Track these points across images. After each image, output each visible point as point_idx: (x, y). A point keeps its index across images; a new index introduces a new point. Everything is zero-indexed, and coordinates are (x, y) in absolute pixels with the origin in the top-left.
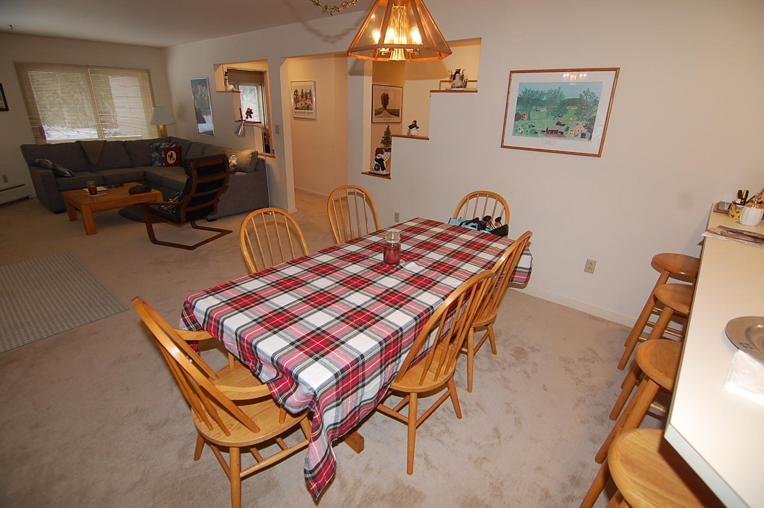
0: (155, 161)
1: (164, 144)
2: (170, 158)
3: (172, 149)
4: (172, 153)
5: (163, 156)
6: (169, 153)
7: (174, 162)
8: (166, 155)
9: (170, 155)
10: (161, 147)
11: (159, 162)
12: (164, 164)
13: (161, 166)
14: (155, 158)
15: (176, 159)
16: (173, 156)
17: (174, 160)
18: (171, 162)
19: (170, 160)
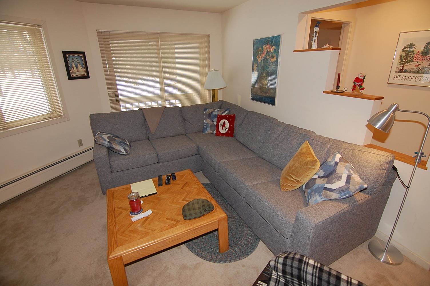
0: (206, 128)
1: (217, 110)
2: (223, 127)
3: (225, 117)
4: (224, 122)
5: (215, 123)
6: (222, 122)
7: (225, 132)
8: (218, 122)
9: (222, 124)
10: (214, 113)
11: (210, 130)
12: (215, 132)
13: (212, 134)
14: (207, 125)
15: (228, 129)
16: (226, 126)
17: (226, 130)
18: (223, 131)
19: (222, 129)
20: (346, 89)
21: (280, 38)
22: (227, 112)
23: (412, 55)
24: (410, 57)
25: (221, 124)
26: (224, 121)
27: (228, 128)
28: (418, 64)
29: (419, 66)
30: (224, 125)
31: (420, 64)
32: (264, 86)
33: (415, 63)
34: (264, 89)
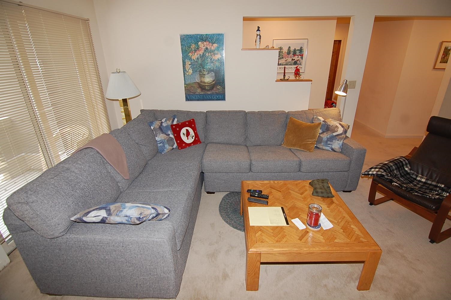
1: (164, 120)
2: (187, 136)
3: (186, 125)
5: (172, 136)
6: (183, 131)
7: (193, 140)
8: (177, 133)
10: (164, 125)
11: (169, 146)
12: (175, 145)
13: (172, 149)
14: (162, 142)
15: (194, 137)
16: (190, 134)
17: (193, 138)
18: (190, 140)
19: (188, 139)
20: (289, 77)
21: (223, 36)
22: (176, 120)
23: (282, 54)
24: (281, 55)
25: (184, 134)
26: (186, 129)
27: (194, 135)
28: (286, 60)
29: (287, 61)
30: (188, 134)
31: (287, 60)
32: (206, 84)
33: (284, 59)
34: (206, 87)
